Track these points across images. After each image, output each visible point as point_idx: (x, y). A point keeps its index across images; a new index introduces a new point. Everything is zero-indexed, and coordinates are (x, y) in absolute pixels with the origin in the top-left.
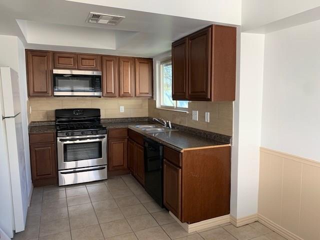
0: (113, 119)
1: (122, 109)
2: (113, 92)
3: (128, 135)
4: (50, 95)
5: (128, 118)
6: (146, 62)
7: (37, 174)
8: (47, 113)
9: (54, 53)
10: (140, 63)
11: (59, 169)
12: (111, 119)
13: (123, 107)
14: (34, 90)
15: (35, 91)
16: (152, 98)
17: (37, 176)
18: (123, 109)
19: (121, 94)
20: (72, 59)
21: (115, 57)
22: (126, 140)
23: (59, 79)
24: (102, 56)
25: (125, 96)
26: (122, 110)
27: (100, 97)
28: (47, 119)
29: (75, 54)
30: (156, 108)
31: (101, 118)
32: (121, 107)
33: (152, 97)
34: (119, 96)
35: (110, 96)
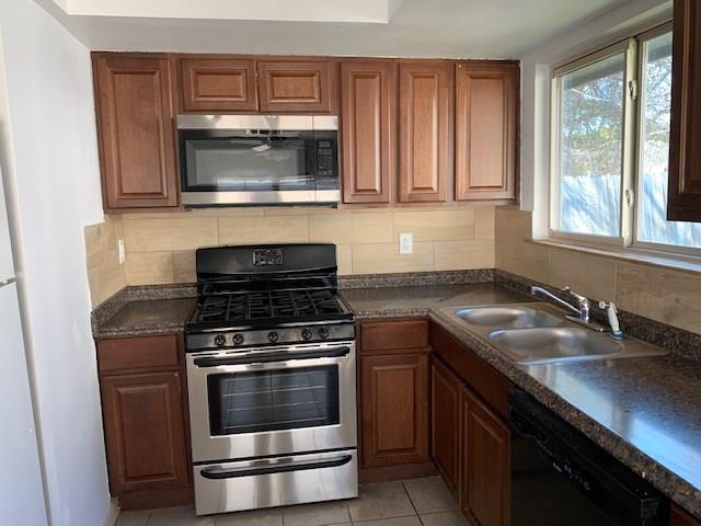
0: (379, 276)
1: (407, 244)
2: (378, 188)
3: (430, 341)
4: (172, 202)
5: (426, 274)
6: (494, 73)
7: (126, 471)
8: (174, 259)
9: (183, 60)
10: (472, 77)
11: (194, 460)
12: (371, 276)
13: (409, 237)
14: (121, 189)
15: (125, 191)
16: (514, 205)
17: (127, 479)
18: (411, 244)
19: (403, 193)
20: (241, 78)
21: (388, 62)
22: (424, 360)
23: (197, 147)
24: (340, 64)
25: (419, 198)
26: (405, 247)
27: (334, 205)
28: (175, 278)
29: (249, 59)
30: (529, 241)
31: (339, 273)
32: (402, 236)
33: (515, 201)
34: (398, 200)
35: (369, 200)
